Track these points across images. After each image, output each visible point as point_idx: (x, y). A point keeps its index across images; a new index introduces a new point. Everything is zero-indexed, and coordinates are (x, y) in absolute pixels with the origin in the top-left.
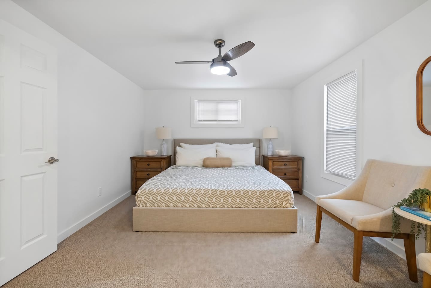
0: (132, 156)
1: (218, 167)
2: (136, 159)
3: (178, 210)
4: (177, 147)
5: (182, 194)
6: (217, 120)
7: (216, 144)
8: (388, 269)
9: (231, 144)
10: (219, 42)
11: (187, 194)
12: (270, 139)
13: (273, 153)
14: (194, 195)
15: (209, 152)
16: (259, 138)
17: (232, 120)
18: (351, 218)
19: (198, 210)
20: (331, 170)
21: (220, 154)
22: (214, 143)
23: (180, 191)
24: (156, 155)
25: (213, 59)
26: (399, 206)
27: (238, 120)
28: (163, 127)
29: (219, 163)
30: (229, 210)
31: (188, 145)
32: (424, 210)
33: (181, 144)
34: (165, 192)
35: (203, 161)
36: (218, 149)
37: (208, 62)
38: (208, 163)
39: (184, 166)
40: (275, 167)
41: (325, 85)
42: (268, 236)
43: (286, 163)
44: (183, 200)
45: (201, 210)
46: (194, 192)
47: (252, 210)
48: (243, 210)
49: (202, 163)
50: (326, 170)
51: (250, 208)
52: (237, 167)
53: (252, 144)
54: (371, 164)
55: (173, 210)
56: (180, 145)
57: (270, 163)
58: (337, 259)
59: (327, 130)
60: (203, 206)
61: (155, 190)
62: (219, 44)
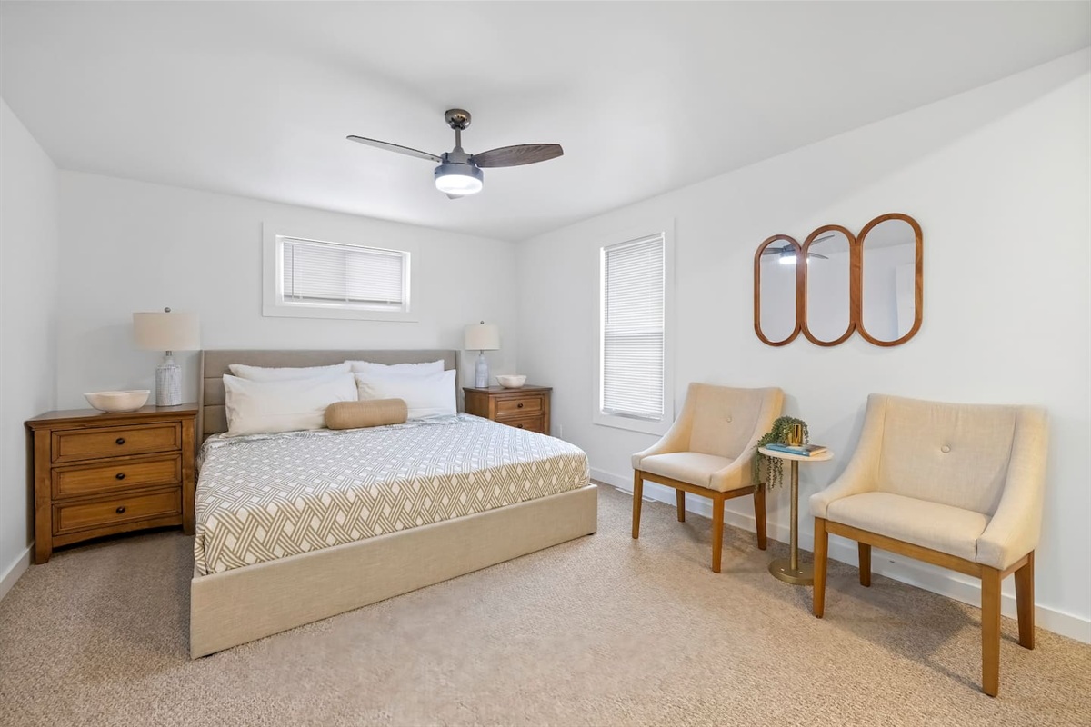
0: (30, 416)
1: (373, 426)
2: (54, 428)
3: (352, 549)
4: (225, 375)
5: (362, 501)
6: (344, 300)
7: (348, 364)
8: (735, 544)
9: (389, 364)
10: (460, 115)
11: (375, 501)
12: (482, 351)
13: (488, 383)
14: (397, 497)
15: (335, 386)
16: (455, 349)
17: (386, 302)
18: (708, 476)
19: (408, 536)
20: (614, 408)
21: (367, 390)
22: (343, 362)
23: (357, 496)
24: (144, 407)
25: (447, 154)
26: (762, 444)
27: (401, 303)
28: (167, 310)
29: (375, 414)
30: (480, 518)
31: (260, 368)
32: (789, 445)
33: (233, 367)
34: (310, 507)
35: (323, 413)
36: (362, 377)
37: (433, 157)
38: (343, 416)
39: (271, 433)
40: (500, 414)
41: (602, 249)
42: (557, 552)
43: (521, 402)
44: (365, 519)
45: (415, 534)
46: (396, 490)
47: (525, 507)
48: (507, 511)
49: (320, 420)
50: (605, 410)
51: (520, 503)
52: (421, 423)
53: (441, 363)
54: (695, 390)
55: (338, 553)
56: (230, 370)
57: (492, 406)
58: (677, 552)
59: (606, 333)
60: (419, 521)
61: (272, 509)
62: (458, 121)
